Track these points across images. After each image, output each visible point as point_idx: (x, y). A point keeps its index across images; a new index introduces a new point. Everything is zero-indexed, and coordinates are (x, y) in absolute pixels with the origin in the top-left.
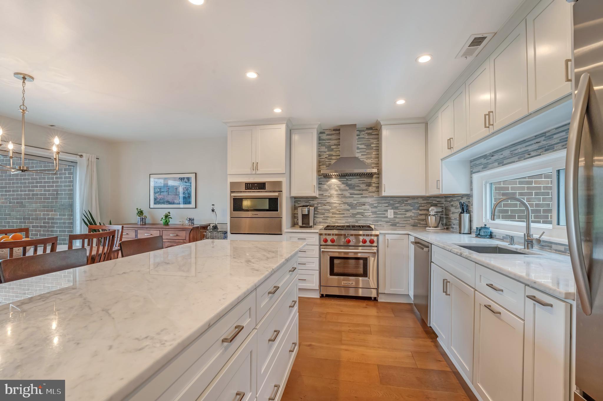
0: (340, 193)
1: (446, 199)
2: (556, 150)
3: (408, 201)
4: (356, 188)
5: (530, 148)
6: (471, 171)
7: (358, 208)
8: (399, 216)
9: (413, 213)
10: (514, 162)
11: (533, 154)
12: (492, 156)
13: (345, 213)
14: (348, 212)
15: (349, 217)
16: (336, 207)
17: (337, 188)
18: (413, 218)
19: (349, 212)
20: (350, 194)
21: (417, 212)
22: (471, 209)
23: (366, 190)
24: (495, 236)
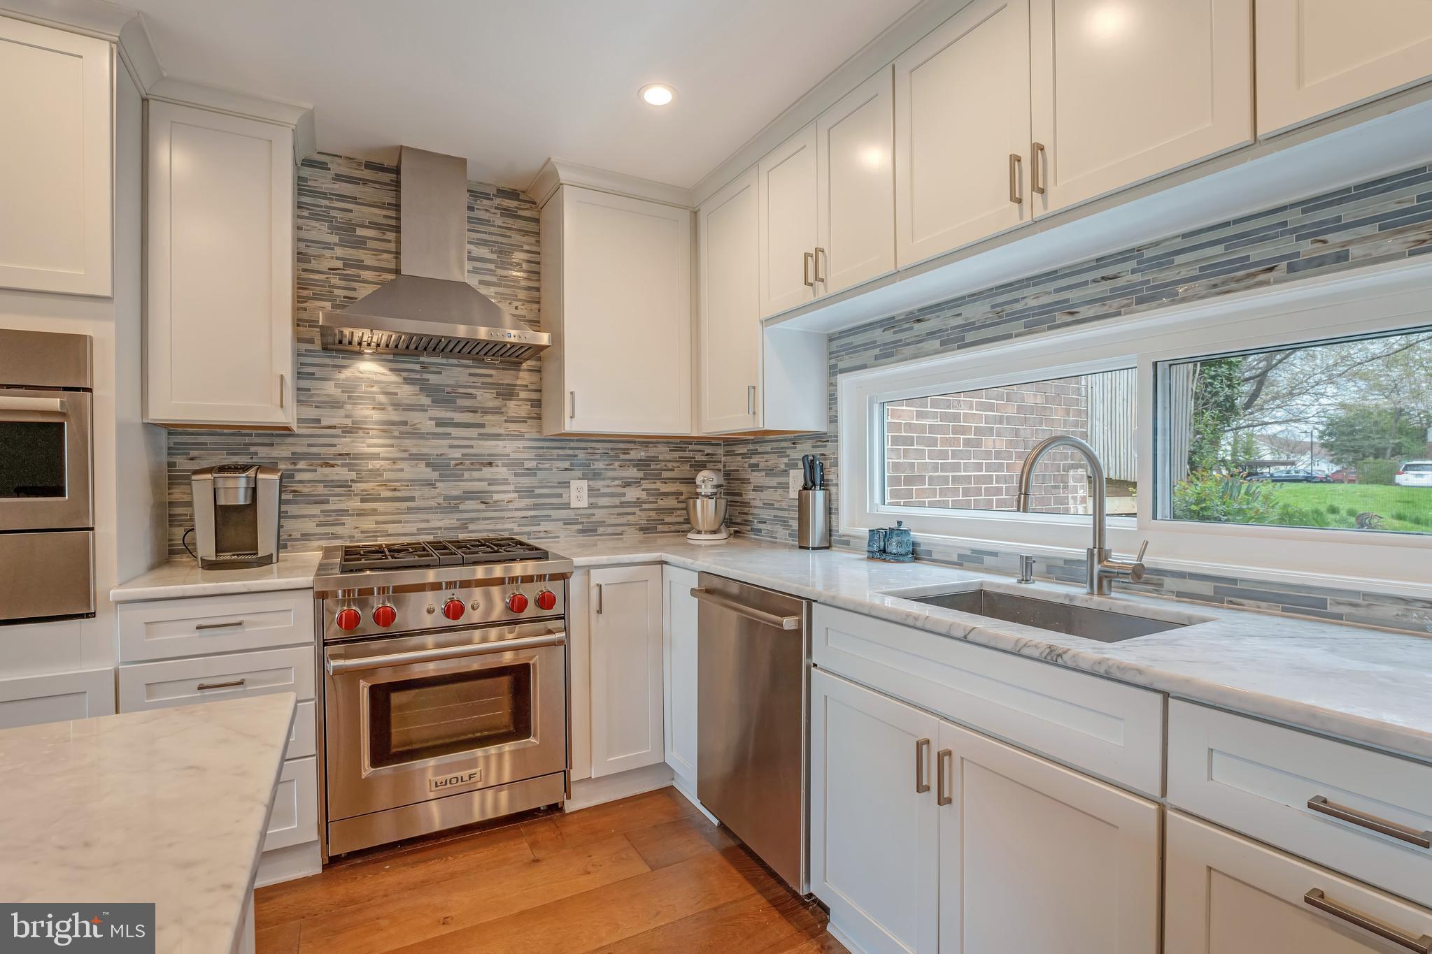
0: (395, 416)
1: (728, 448)
2: (1184, 300)
3: (632, 452)
4: (458, 400)
5: (1073, 295)
6: (832, 367)
7: (467, 475)
8: (604, 501)
9: (643, 490)
10: (1009, 336)
11: (1085, 311)
12: (919, 321)
13: (416, 494)
14: (428, 492)
15: (431, 508)
16: (376, 473)
17: (382, 398)
18: (645, 506)
19: (434, 492)
20: (438, 425)
21: (653, 486)
22: (830, 477)
23: (497, 411)
24: (929, 553)
